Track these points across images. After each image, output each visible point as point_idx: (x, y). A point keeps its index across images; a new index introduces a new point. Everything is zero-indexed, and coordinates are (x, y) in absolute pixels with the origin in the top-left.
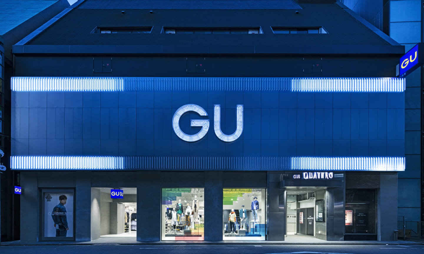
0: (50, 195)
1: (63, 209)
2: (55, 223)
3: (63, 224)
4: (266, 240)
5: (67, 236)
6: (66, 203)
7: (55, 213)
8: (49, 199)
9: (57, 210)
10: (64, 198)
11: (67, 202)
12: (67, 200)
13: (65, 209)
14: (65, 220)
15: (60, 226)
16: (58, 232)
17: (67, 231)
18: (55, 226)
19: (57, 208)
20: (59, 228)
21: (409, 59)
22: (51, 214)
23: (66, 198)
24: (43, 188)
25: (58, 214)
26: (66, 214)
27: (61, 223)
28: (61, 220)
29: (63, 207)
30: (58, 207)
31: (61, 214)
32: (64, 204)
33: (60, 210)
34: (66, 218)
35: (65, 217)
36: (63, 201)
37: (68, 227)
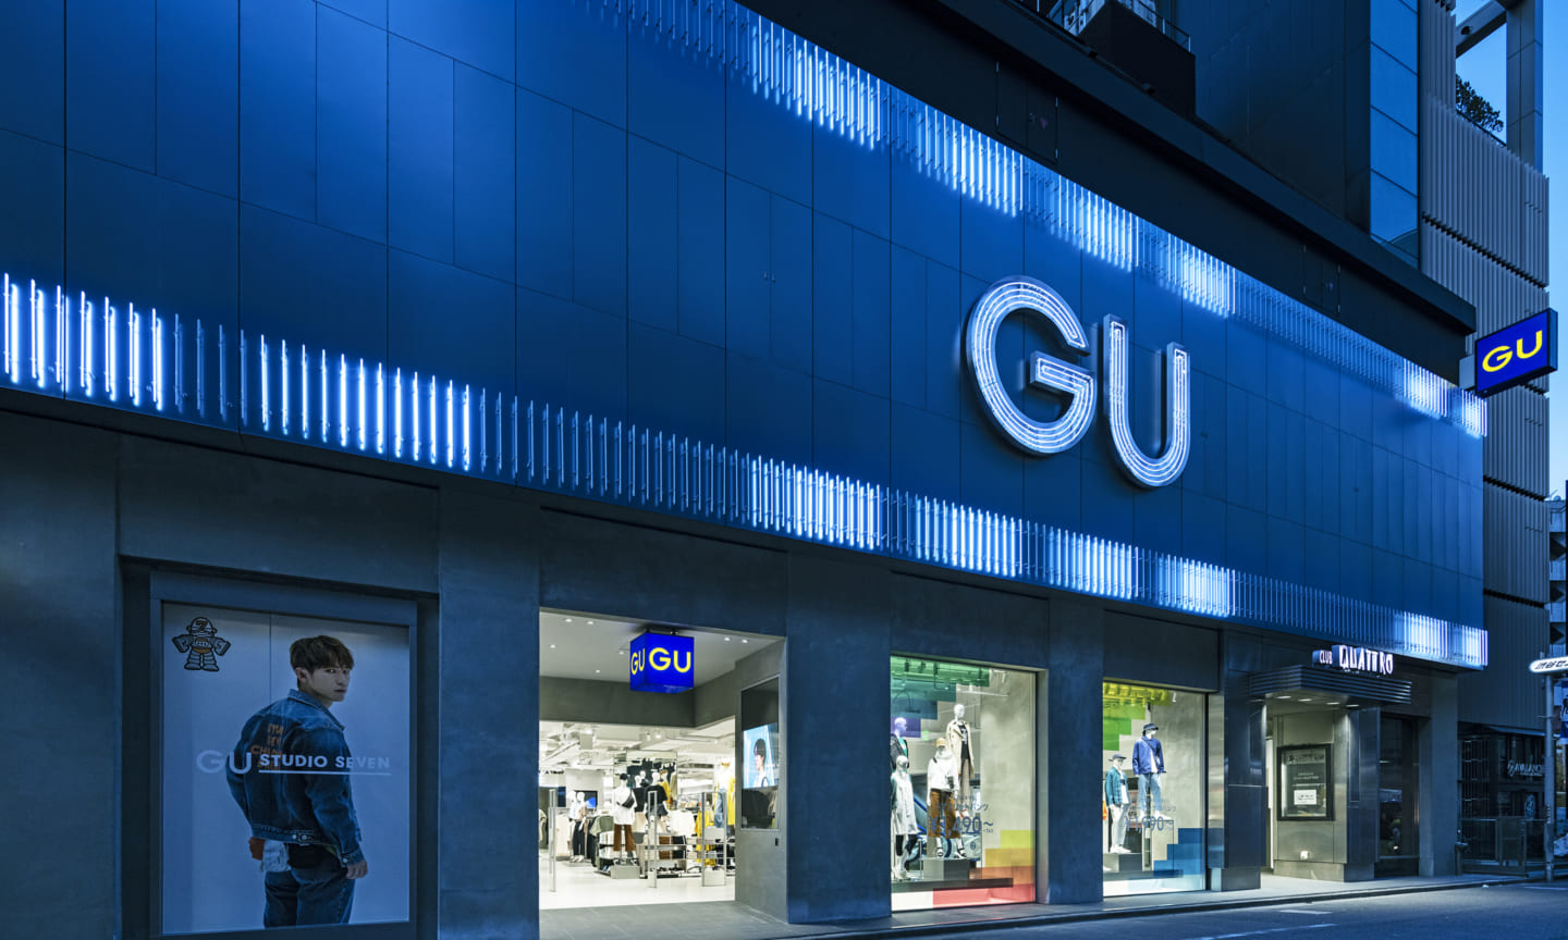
0: (217, 623)
1: (322, 729)
2: (256, 831)
3: (319, 832)
4: (1208, 888)
5: (351, 922)
6: (347, 695)
7: (256, 759)
8: (203, 653)
9: (271, 740)
10: (330, 654)
11: (350, 688)
12: (352, 673)
13: (338, 731)
14: (341, 812)
15: (295, 853)
16: (281, 892)
17: (351, 883)
18: (257, 850)
19: (272, 726)
20: (290, 862)
21: (1514, 349)
22: (222, 763)
23: (347, 661)
24: (156, 565)
25: (282, 767)
26: (345, 769)
27: (302, 827)
28: (306, 807)
29: (323, 716)
30: (278, 720)
31: (306, 768)
32: (330, 700)
33: (298, 739)
34: (346, 793)
35: (339, 787)
36: (322, 679)
37: (360, 857)
